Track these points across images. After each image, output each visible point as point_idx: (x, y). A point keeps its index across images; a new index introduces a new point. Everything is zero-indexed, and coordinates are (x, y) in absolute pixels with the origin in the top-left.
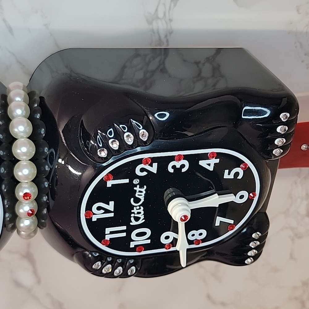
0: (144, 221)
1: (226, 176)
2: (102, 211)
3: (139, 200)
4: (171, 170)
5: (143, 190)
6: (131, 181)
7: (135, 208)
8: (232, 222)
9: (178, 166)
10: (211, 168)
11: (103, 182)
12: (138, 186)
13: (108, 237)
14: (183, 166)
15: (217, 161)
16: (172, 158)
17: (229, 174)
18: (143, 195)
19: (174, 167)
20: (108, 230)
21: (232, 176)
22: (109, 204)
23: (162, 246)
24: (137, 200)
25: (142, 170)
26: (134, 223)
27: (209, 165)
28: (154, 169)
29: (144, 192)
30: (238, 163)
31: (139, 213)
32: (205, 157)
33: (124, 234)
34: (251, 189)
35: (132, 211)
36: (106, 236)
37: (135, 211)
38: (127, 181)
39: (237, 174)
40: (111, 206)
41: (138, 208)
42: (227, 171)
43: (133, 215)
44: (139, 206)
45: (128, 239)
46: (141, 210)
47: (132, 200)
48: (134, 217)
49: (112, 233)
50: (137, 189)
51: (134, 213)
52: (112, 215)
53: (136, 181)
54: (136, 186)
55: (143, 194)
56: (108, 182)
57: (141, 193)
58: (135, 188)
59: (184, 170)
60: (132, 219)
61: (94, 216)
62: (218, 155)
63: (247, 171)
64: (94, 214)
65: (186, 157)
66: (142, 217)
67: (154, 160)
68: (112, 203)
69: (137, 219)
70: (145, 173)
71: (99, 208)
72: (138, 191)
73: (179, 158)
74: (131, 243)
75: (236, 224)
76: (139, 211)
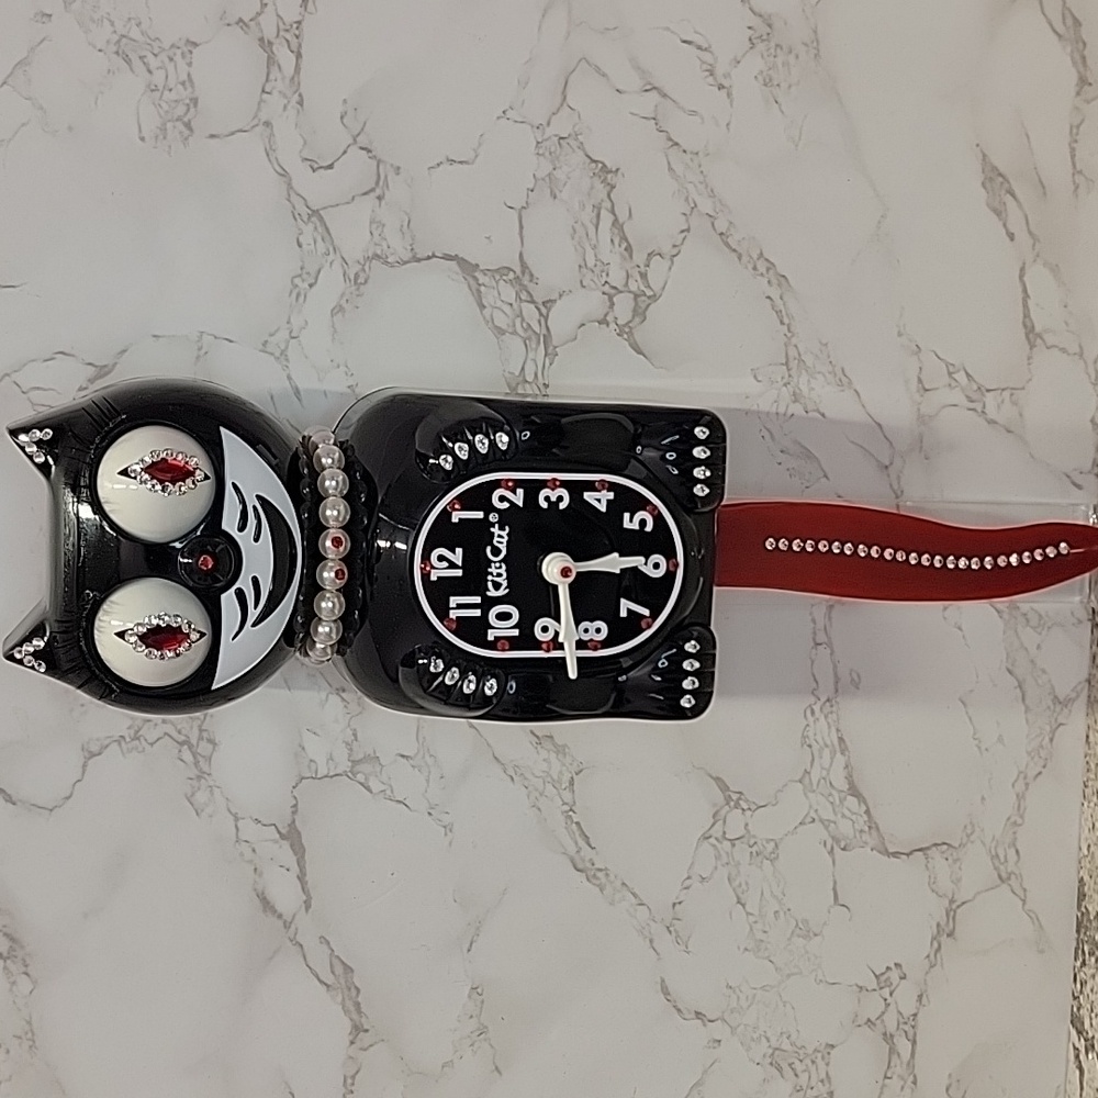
0: (507, 590)
1: (627, 524)
2: (445, 564)
3: (499, 551)
4: (544, 505)
5: (504, 534)
6: (486, 516)
7: (493, 565)
8: (646, 612)
9: (553, 499)
10: (603, 509)
11: (445, 514)
12: (497, 526)
13: (453, 614)
14: (560, 499)
15: (611, 495)
16: (543, 484)
17: (631, 521)
18: (505, 544)
19: (547, 499)
20: (454, 601)
21: (635, 526)
22: (454, 552)
23: (537, 645)
24: (496, 552)
25: (502, 499)
26: (492, 593)
27: (599, 501)
28: (518, 498)
29: (506, 538)
30: (643, 504)
31: (499, 575)
32: (590, 486)
33: (478, 613)
34: (670, 554)
35: (489, 570)
36: (451, 611)
37: (492, 570)
38: (480, 515)
39: (643, 523)
40: (457, 556)
41: (498, 565)
42: (627, 516)
43: (490, 578)
44: (500, 562)
45: (483, 623)
46: (503, 571)
47: (489, 549)
48: (492, 581)
49: (460, 606)
50: (495, 530)
51: (491, 574)
52: (459, 573)
53: (493, 517)
54: (493, 525)
55: (505, 540)
56: (454, 513)
57: (501, 537)
58: (492, 530)
59: (562, 506)
60: (490, 584)
61: (433, 571)
62: (612, 487)
63: (659, 518)
64: (433, 567)
65: (564, 484)
66: (505, 584)
67: (518, 483)
68: (459, 551)
69: (497, 586)
70: (506, 505)
71: (441, 558)
72: (496, 535)
73: (554, 484)
74: (490, 631)
75: (654, 616)
76: (499, 571)
